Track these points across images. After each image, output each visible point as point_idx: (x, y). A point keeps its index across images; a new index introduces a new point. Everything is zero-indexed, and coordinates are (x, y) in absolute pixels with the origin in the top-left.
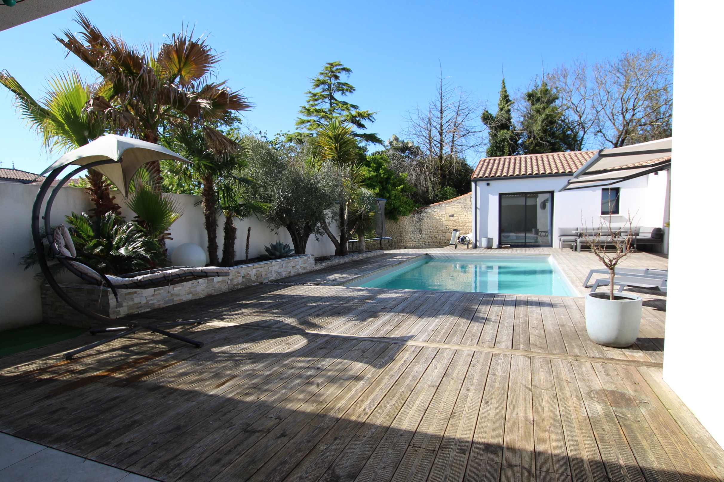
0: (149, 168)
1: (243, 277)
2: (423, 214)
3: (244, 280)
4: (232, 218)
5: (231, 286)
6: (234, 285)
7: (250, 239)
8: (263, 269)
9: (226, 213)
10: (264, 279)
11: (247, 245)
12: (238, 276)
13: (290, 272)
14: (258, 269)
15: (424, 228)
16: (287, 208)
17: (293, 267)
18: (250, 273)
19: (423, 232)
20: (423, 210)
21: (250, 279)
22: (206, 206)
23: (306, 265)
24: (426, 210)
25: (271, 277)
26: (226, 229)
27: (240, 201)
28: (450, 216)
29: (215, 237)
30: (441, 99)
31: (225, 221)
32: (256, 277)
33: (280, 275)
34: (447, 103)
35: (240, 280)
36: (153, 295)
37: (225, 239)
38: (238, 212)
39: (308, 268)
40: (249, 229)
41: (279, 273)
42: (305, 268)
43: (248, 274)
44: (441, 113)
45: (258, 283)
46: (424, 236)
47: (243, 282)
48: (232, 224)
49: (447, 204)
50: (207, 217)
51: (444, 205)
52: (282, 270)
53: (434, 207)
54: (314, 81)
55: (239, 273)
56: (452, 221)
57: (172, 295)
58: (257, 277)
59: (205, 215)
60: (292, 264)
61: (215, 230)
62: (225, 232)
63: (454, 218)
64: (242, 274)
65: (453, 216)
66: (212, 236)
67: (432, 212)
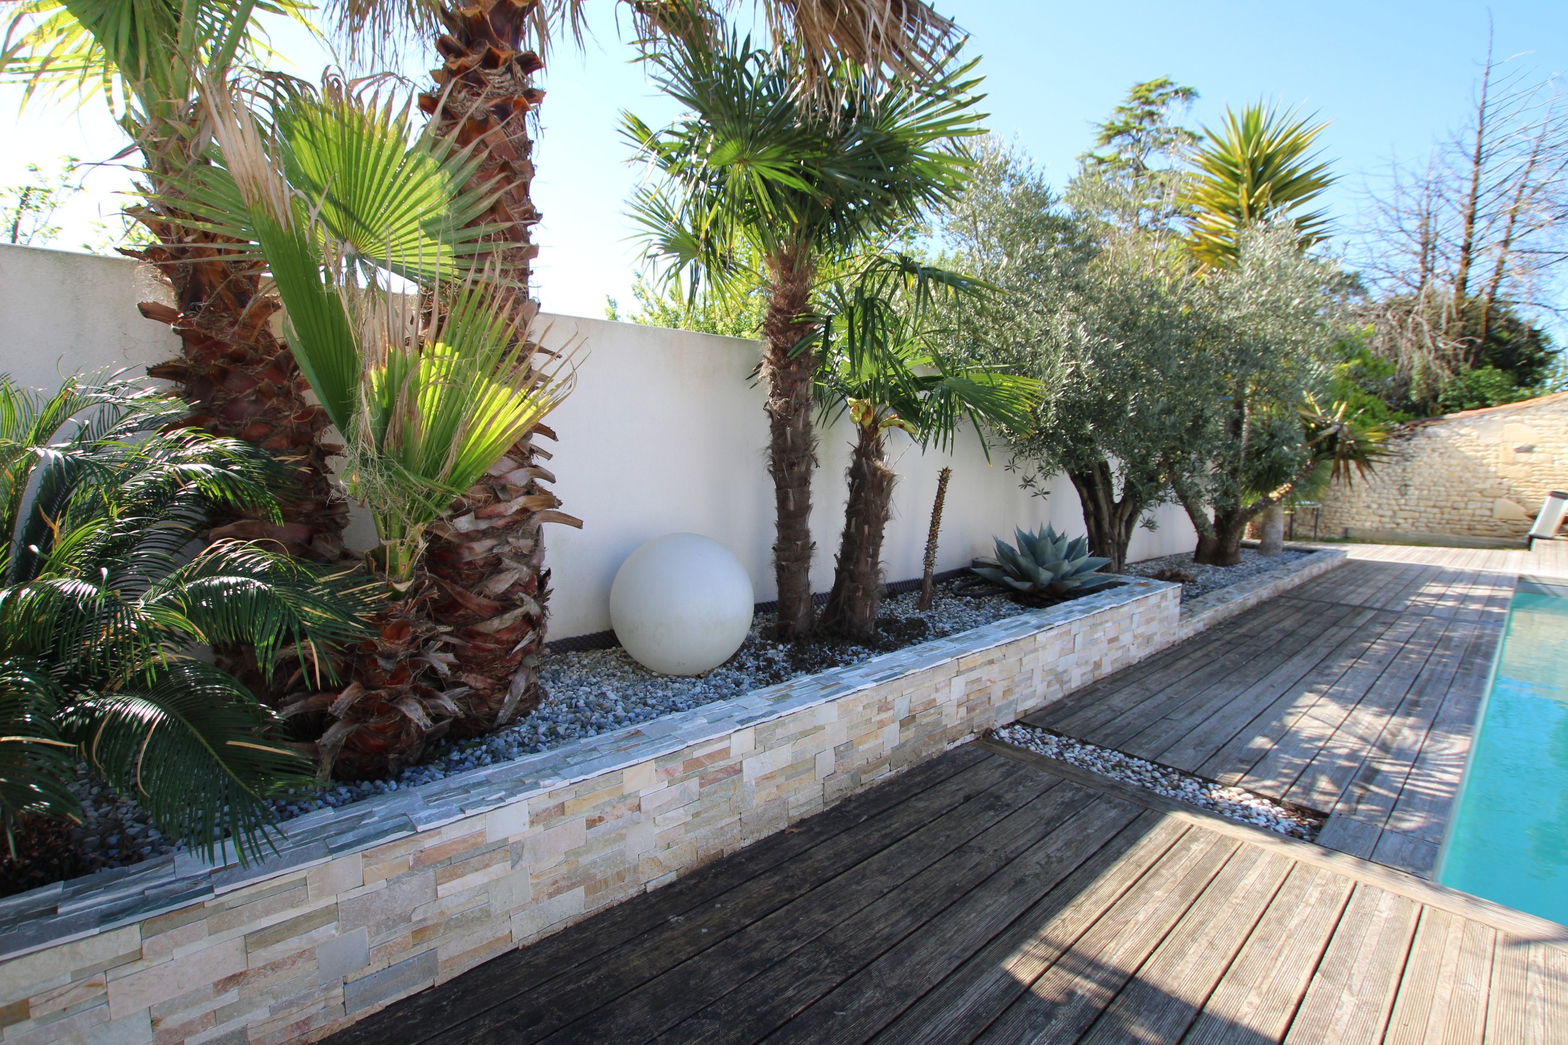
0: (452, 153)
1: (904, 724)
2: (1419, 441)
3: (910, 733)
4: (883, 432)
5: (843, 780)
6: (855, 777)
7: (944, 513)
8: (996, 667)
9: (857, 409)
10: (999, 710)
11: (933, 535)
12: (882, 724)
13: (1097, 665)
14: (974, 675)
15: (1417, 480)
16: (1102, 400)
17: (1111, 641)
18: (940, 698)
19: (1411, 491)
20: (1419, 429)
21: (937, 723)
22: (773, 375)
23: (1154, 627)
24: (1429, 430)
25: (1026, 698)
26: (855, 472)
27: (918, 364)
28: (1519, 450)
29: (804, 509)
30: (1481, 124)
31: (856, 442)
32: (963, 710)
33: (1062, 683)
34: (1500, 133)
35: (891, 737)
36: (234, 980)
37: (850, 513)
38: (909, 410)
39: (1157, 638)
40: (944, 477)
41: (1059, 677)
42: (1149, 640)
43: (931, 704)
44: (1477, 163)
45: (969, 738)
46: (1412, 502)
47: (902, 745)
48: (880, 455)
49: (1512, 413)
50: (779, 424)
51: (1498, 417)
52: (1072, 658)
53: (1460, 422)
54: (1100, 129)
55: (884, 707)
56: (1525, 464)
57: (420, 933)
58: (970, 710)
59: (771, 414)
60: (1110, 628)
61: (804, 481)
62: (851, 486)
63: (1533, 458)
64: (901, 708)
65: (1529, 450)
66: (791, 506)
67: (1449, 437)
